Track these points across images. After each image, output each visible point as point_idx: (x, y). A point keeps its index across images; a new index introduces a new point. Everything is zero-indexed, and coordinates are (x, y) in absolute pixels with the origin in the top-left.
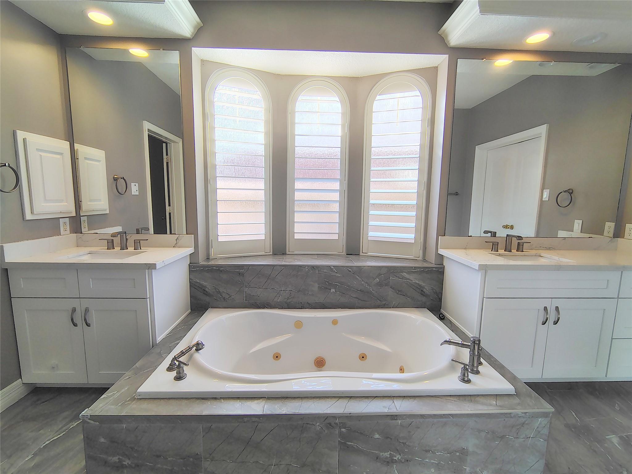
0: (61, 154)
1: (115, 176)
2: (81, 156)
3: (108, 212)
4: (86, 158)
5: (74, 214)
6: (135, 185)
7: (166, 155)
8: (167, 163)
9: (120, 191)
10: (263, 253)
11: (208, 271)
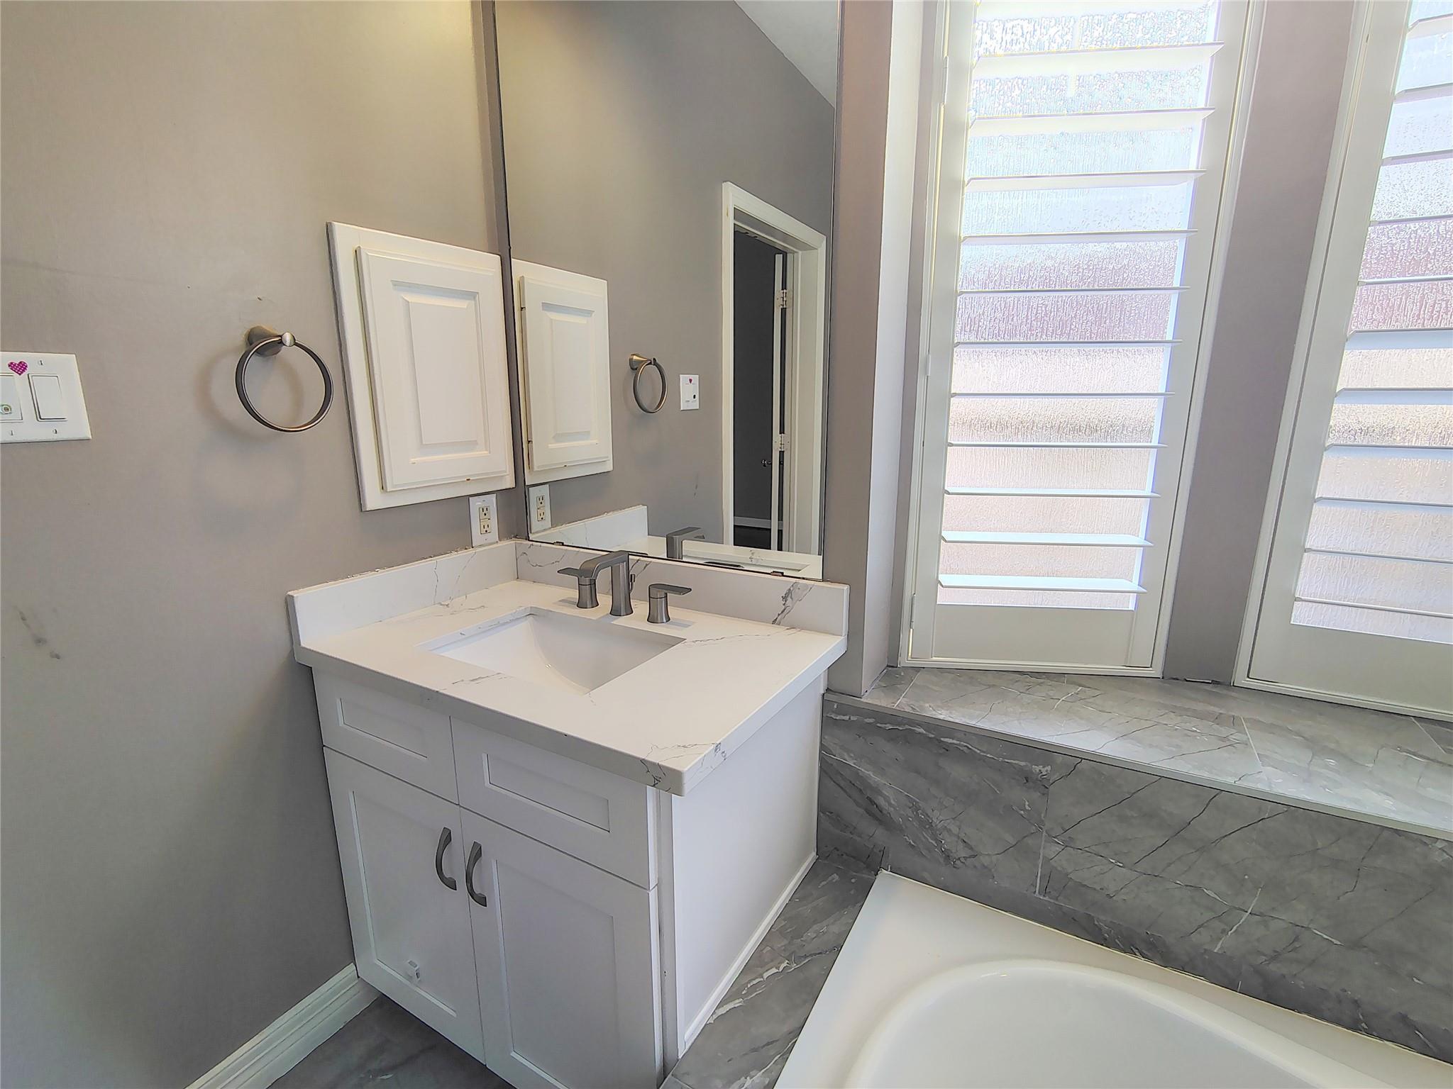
0: (472, 295)
1: (635, 357)
2: (531, 301)
3: (609, 467)
4: (547, 306)
5: (509, 482)
6: (691, 381)
7: (783, 289)
8: (784, 311)
9: (645, 405)
10: (1118, 669)
11: (893, 736)
